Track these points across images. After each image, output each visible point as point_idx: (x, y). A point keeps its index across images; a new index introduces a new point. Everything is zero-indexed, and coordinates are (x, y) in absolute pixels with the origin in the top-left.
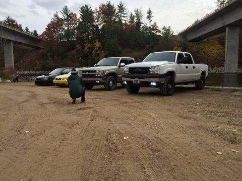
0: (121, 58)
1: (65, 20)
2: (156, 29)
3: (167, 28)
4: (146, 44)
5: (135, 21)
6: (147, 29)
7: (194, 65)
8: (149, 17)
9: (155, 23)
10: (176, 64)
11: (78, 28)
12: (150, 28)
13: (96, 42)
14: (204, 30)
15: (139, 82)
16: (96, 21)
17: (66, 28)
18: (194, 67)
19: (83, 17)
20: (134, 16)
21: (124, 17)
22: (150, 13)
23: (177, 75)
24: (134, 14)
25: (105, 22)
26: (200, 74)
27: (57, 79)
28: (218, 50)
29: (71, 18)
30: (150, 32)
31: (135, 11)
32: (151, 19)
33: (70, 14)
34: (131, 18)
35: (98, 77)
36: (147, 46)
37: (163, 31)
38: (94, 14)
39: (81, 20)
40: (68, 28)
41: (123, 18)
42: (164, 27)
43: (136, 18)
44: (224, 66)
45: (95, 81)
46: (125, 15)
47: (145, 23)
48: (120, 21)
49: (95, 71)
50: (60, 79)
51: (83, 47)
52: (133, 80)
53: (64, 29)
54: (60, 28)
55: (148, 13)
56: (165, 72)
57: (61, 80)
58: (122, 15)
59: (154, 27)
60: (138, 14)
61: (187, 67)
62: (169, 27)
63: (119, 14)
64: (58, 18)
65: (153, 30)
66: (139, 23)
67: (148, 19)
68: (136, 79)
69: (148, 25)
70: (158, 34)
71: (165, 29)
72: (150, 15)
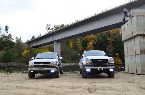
0: (56, 53)
3: (19, 38)
4: (5, 47)
6: (5, 37)
9: (10, 34)
12: (7, 36)
14: (42, 42)
15: (102, 69)
22: (7, 27)
35: (52, 67)
36: (5, 48)
42: (17, 37)
47: (4, 33)
52: (98, 68)
59: (9, 36)
65: (9, 38)
67: (6, 31)
68: (100, 67)
69: (5, 35)
70: (12, 41)
71: (17, 38)
72: (7, 29)
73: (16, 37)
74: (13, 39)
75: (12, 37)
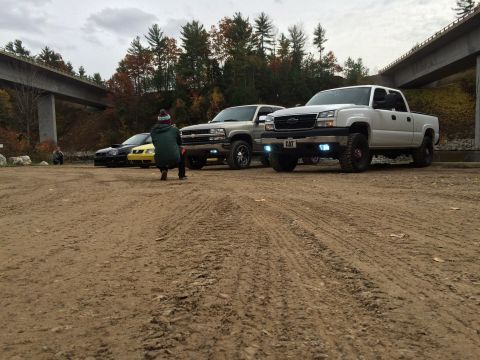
0: (259, 106)
1: (154, 51)
2: (332, 65)
3: (356, 62)
5: (291, 50)
6: (314, 65)
7: (408, 114)
8: (318, 41)
9: (330, 53)
10: (372, 109)
11: (178, 67)
12: (320, 62)
13: (212, 92)
14: (432, 64)
15: (295, 145)
16: (213, 51)
17: (156, 68)
18: (409, 119)
19: (188, 44)
20: (288, 41)
21: (268, 42)
22: (319, 32)
23: (374, 131)
24: (288, 36)
25: (231, 52)
26: (421, 134)
27: (134, 152)
28: (460, 104)
29: (165, 47)
30: (320, 71)
31: (290, 30)
32: (323, 45)
33: (164, 40)
34: (281, 44)
35: (214, 142)
37: (347, 68)
38: (211, 39)
39: (185, 51)
40: (160, 67)
41: (266, 45)
42: (349, 59)
43: (292, 44)
44: (473, 137)
45: (208, 151)
46: (271, 40)
47: (311, 52)
48: (261, 50)
49: (207, 131)
50: (141, 151)
51: (189, 103)
52: (284, 141)
53: (151, 69)
54: (143, 68)
55: (316, 34)
56: (348, 123)
57: (144, 154)
58: (265, 38)
59: (327, 60)
60: (297, 37)
61: (394, 118)
62: (360, 60)
63: (259, 37)
64: (140, 47)
65: (327, 66)
66: (298, 54)
67: (316, 46)
68: (290, 139)
69: (317, 58)
70: (336, 74)
71: (350, 63)
72: (320, 38)
73: (346, 60)
74: (339, 69)
75: (335, 63)
